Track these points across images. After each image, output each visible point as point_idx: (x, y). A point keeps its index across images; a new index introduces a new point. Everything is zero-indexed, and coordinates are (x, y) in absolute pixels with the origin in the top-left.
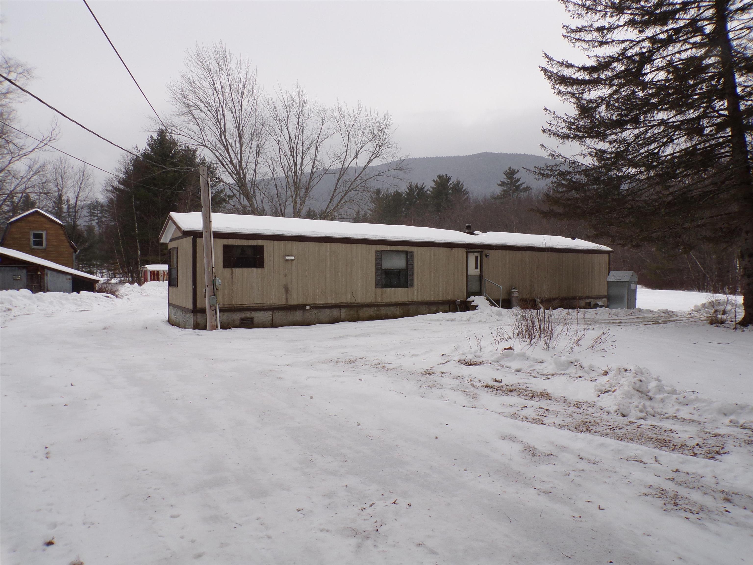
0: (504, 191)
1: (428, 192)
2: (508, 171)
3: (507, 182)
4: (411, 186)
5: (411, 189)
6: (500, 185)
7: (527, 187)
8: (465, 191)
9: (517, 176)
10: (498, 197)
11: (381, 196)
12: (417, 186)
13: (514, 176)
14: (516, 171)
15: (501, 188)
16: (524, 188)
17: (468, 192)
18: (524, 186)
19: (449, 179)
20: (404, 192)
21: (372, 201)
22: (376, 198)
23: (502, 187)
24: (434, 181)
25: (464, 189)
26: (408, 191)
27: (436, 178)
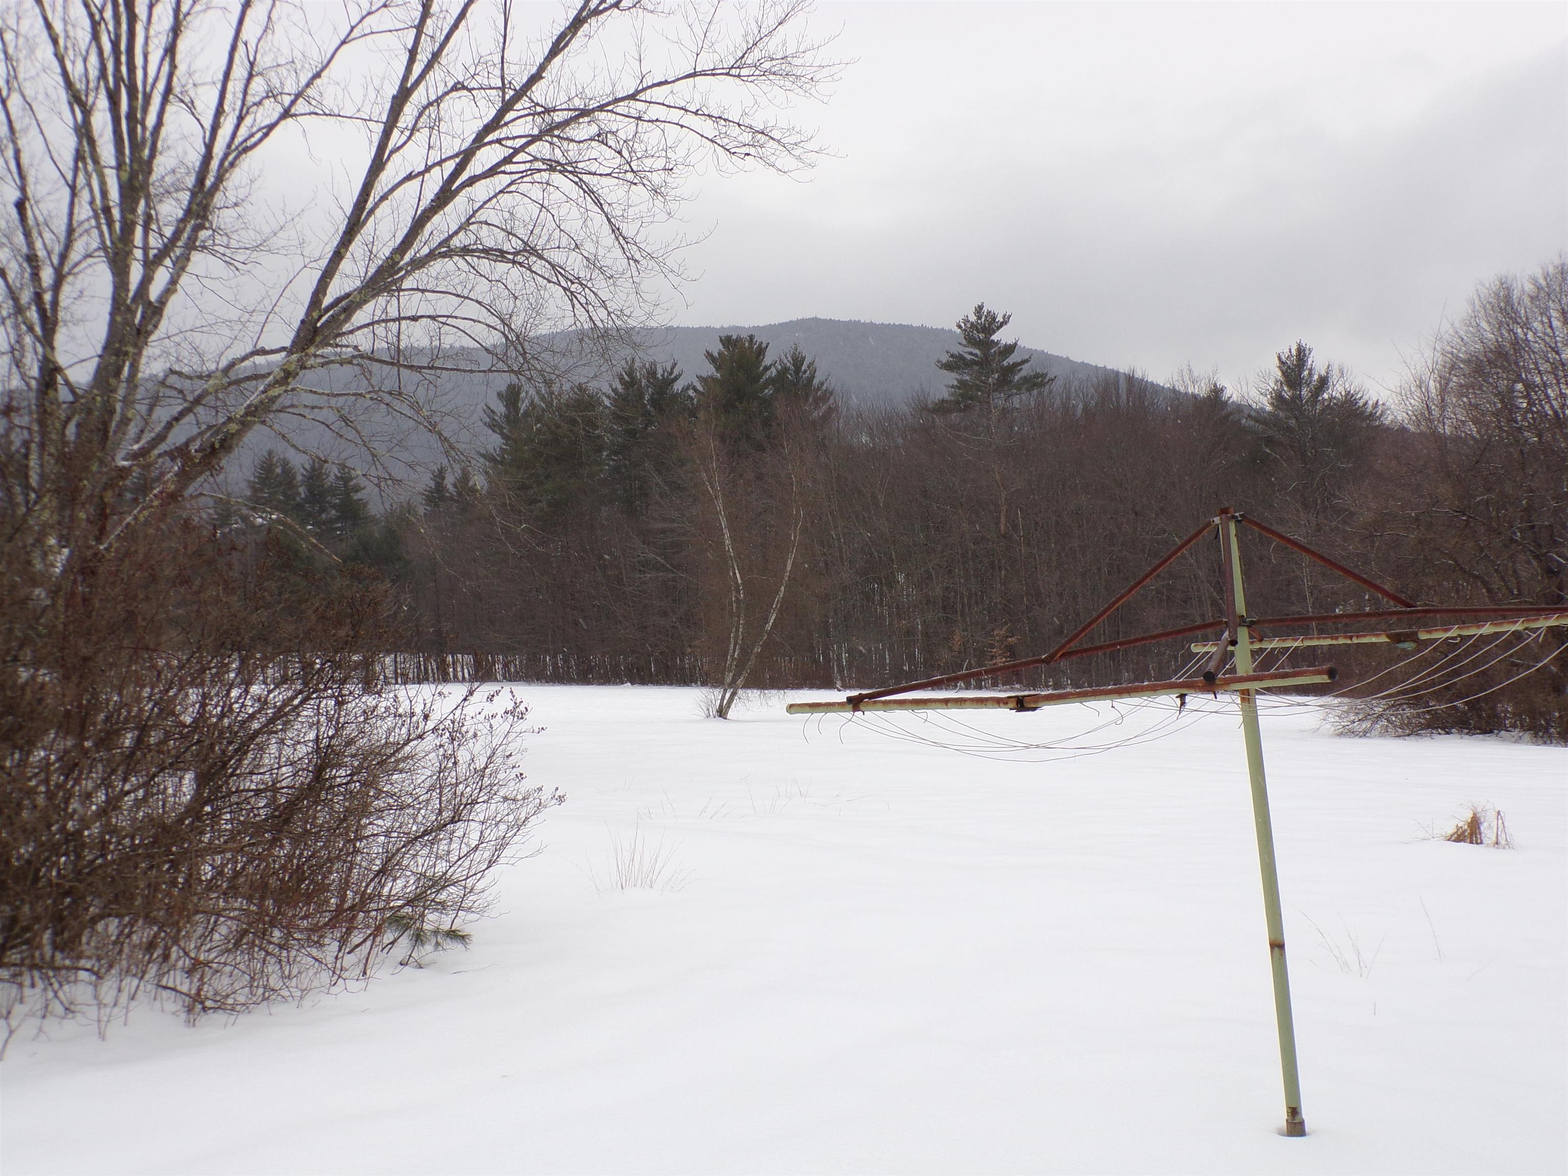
0: (962, 384)
1: (691, 393)
2: (973, 318)
3: (969, 357)
4: (630, 373)
5: (630, 382)
6: (948, 367)
7: (1037, 376)
8: (819, 389)
9: (1002, 336)
10: (942, 408)
11: (523, 407)
12: (652, 373)
13: (995, 337)
14: (1000, 319)
15: (952, 378)
16: (1025, 379)
17: (831, 393)
18: (1026, 370)
19: (761, 351)
20: (606, 389)
21: (493, 426)
22: (506, 417)
23: (954, 375)
24: (709, 355)
25: (816, 382)
26: (620, 387)
27: (717, 348)
